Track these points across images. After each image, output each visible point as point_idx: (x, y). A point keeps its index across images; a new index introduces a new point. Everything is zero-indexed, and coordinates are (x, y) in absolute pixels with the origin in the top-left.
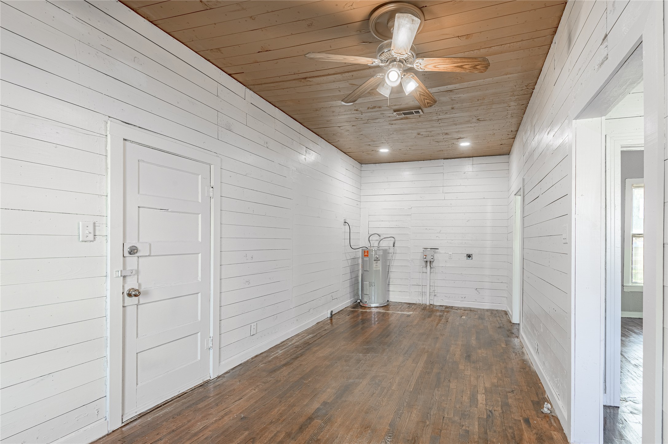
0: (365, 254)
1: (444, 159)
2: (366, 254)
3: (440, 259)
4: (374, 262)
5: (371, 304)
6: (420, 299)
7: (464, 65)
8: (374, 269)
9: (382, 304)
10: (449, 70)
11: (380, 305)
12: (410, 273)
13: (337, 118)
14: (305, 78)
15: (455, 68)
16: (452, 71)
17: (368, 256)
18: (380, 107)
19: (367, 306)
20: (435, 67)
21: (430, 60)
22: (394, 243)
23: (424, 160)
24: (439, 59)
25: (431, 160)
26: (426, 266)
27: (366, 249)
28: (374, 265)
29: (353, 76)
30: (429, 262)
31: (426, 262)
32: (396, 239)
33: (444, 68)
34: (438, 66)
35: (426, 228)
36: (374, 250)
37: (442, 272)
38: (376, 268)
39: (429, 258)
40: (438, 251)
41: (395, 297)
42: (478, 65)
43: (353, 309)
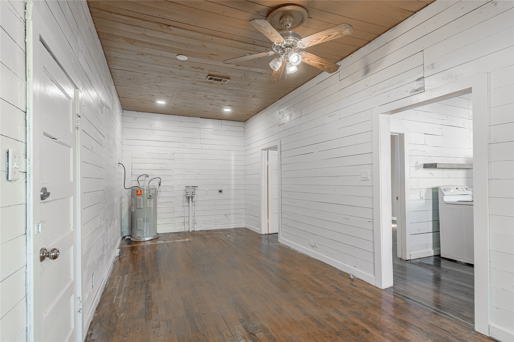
0: (137, 193)
1: (200, 118)
2: (139, 193)
3: (199, 195)
4: (148, 200)
5: (145, 238)
6: (183, 227)
7: (325, 65)
8: (148, 206)
9: (154, 237)
10: (314, 65)
11: (153, 237)
12: (174, 207)
13: (154, 67)
14: (169, 26)
15: (319, 65)
16: (316, 67)
17: (141, 195)
18: (202, 69)
19: (141, 240)
20: (308, 61)
21: (310, 55)
22: (160, 183)
23: (184, 116)
24: (315, 57)
25: (190, 117)
26: (189, 201)
27: (139, 189)
28: (148, 202)
29: (212, 40)
30: (189, 198)
31: (189, 197)
32: (162, 179)
33: (313, 63)
34: (311, 61)
35: (187, 170)
36: (145, 189)
37: (200, 205)
38: (149, 205)
39: (190, 194)
40: (197, 189)
41: (161, 229)
42: (332, 68)
43: (130, 246)
